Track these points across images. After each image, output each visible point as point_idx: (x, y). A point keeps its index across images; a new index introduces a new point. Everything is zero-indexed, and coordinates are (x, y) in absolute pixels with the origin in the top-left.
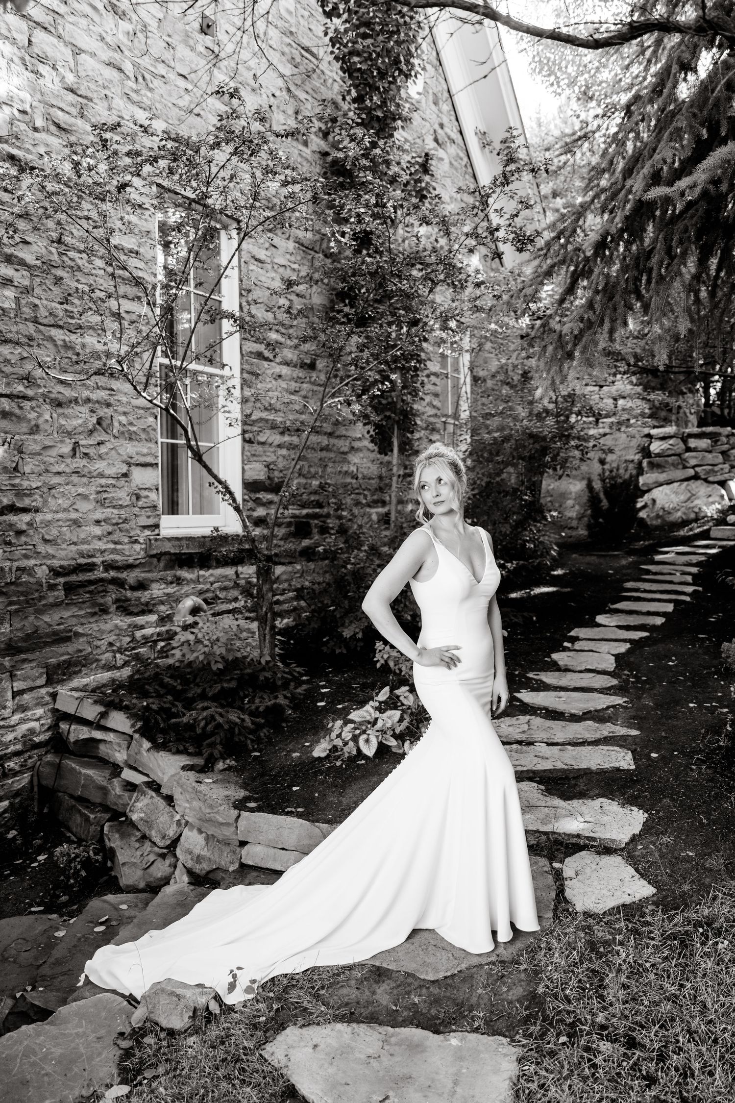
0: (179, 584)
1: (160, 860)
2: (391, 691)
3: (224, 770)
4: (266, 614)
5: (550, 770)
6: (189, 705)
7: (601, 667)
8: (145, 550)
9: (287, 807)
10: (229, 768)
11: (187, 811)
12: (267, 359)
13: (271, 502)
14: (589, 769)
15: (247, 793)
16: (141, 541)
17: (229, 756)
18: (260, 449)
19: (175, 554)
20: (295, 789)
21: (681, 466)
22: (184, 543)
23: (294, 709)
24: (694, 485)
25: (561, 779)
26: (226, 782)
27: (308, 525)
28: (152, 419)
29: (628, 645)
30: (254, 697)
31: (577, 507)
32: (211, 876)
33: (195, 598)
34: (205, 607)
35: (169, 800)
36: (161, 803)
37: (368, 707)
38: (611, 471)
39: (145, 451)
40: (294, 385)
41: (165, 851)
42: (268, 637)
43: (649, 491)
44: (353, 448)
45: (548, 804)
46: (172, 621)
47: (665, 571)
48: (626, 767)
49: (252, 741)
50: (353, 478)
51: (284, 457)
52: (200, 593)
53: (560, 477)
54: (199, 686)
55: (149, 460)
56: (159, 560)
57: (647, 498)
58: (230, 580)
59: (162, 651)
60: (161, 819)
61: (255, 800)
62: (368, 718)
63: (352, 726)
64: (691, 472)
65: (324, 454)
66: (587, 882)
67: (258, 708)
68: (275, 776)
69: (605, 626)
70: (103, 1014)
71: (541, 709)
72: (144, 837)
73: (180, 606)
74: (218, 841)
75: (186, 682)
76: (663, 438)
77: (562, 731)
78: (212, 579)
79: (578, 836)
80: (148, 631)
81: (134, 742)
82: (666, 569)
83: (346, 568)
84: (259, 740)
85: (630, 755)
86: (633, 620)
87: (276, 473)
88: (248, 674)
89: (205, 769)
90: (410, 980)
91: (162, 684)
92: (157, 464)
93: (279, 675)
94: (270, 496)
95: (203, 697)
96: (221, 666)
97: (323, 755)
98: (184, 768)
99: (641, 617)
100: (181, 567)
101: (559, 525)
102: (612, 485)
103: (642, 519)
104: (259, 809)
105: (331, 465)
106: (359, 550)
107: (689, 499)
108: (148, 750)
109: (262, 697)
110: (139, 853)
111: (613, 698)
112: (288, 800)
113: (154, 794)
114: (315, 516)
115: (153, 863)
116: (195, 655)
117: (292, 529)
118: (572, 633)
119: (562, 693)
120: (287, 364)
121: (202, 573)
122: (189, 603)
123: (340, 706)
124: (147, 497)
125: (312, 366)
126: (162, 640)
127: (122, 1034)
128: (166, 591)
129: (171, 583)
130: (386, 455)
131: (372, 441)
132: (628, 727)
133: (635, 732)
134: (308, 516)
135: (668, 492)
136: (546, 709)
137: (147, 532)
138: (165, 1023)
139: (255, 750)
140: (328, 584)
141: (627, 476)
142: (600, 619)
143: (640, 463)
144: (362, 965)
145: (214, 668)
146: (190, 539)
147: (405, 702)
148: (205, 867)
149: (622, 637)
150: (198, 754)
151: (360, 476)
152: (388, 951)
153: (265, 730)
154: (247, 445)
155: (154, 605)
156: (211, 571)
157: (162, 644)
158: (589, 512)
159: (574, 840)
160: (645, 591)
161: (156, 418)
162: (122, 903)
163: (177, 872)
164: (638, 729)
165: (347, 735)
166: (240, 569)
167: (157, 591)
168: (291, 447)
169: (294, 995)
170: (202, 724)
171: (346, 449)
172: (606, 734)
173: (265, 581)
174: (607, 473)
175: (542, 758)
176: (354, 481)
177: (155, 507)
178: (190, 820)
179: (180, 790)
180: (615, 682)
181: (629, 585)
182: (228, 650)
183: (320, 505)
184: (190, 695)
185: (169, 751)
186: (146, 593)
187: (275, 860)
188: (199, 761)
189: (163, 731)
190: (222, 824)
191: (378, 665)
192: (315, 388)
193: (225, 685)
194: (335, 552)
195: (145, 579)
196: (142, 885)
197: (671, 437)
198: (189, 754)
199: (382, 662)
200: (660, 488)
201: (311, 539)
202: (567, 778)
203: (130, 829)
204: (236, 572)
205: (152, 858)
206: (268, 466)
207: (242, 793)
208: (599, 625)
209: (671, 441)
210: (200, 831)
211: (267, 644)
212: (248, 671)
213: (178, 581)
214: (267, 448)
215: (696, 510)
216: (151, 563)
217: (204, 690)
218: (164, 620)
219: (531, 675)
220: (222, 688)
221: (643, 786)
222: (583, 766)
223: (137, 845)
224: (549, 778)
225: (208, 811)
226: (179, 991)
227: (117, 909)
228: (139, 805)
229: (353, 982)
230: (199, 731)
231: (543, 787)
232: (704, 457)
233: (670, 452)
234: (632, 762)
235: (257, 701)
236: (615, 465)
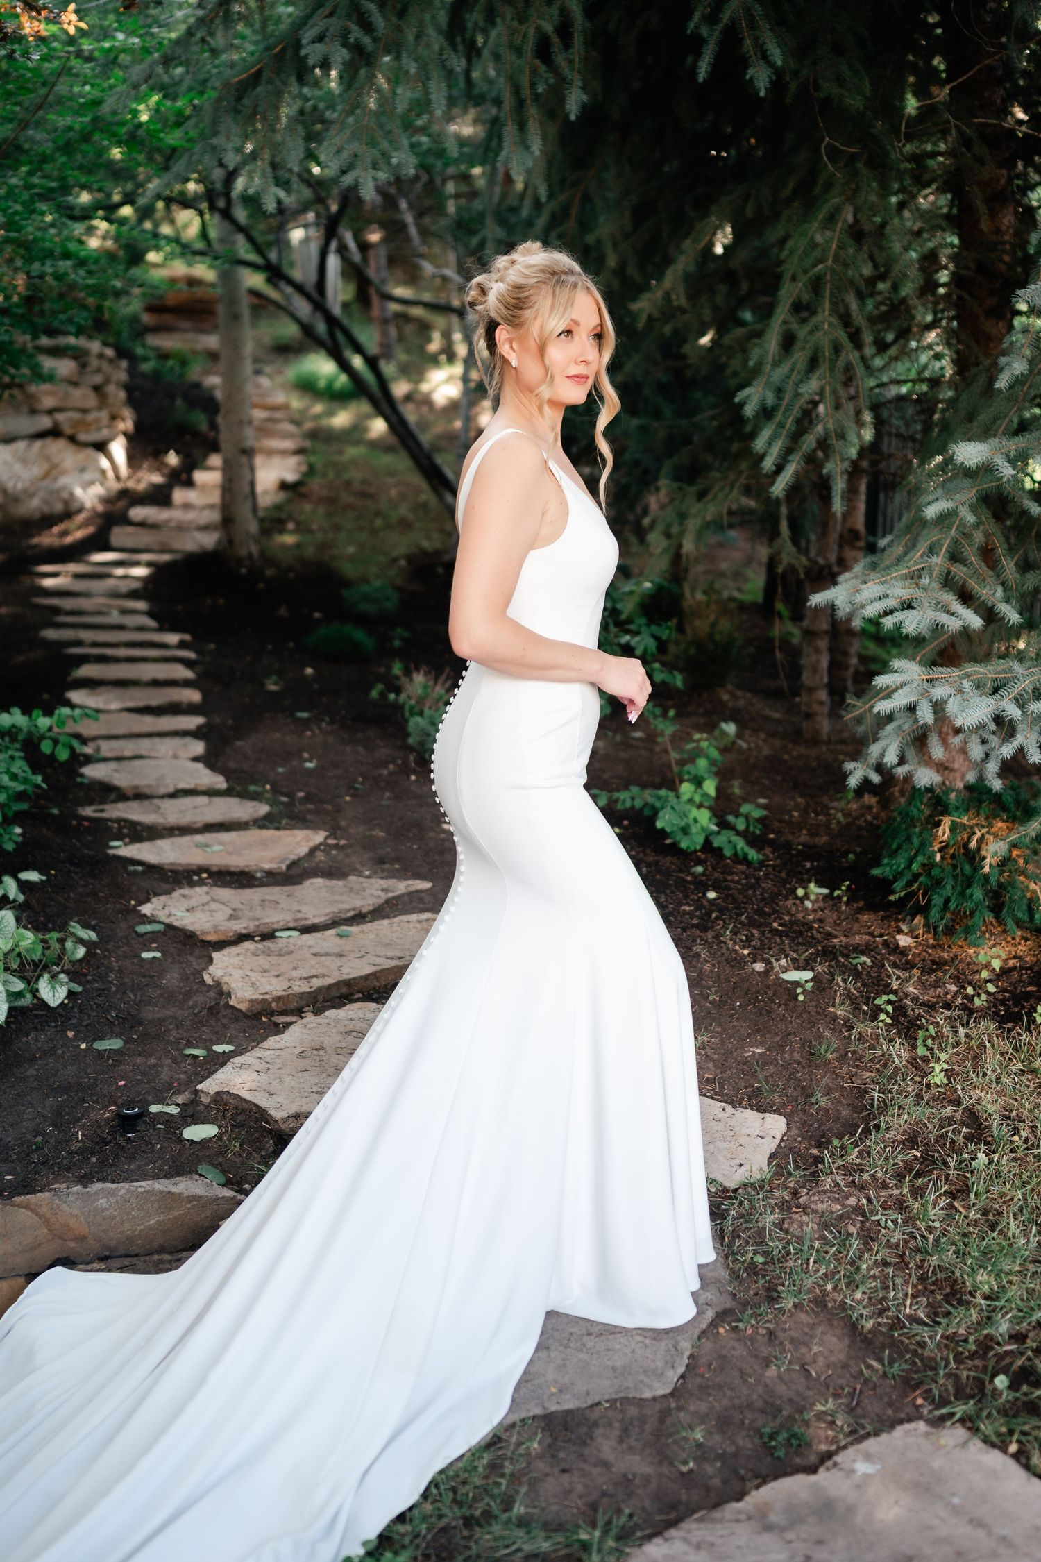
7: (198, 783)
21: (25, 409)
24: (57, 447)
29: (197, 742)
47: (87, 608)
64: (45, 422)
69: (102, 712)
82: (83, 604)
86: (145, 697)
99: (148, 690)
107: (46, 475)
111: (297, 833)
149: (165, 728)
160: (98, 645)
215: (65, 495)
219: (89, 813)
232: (66, 396)
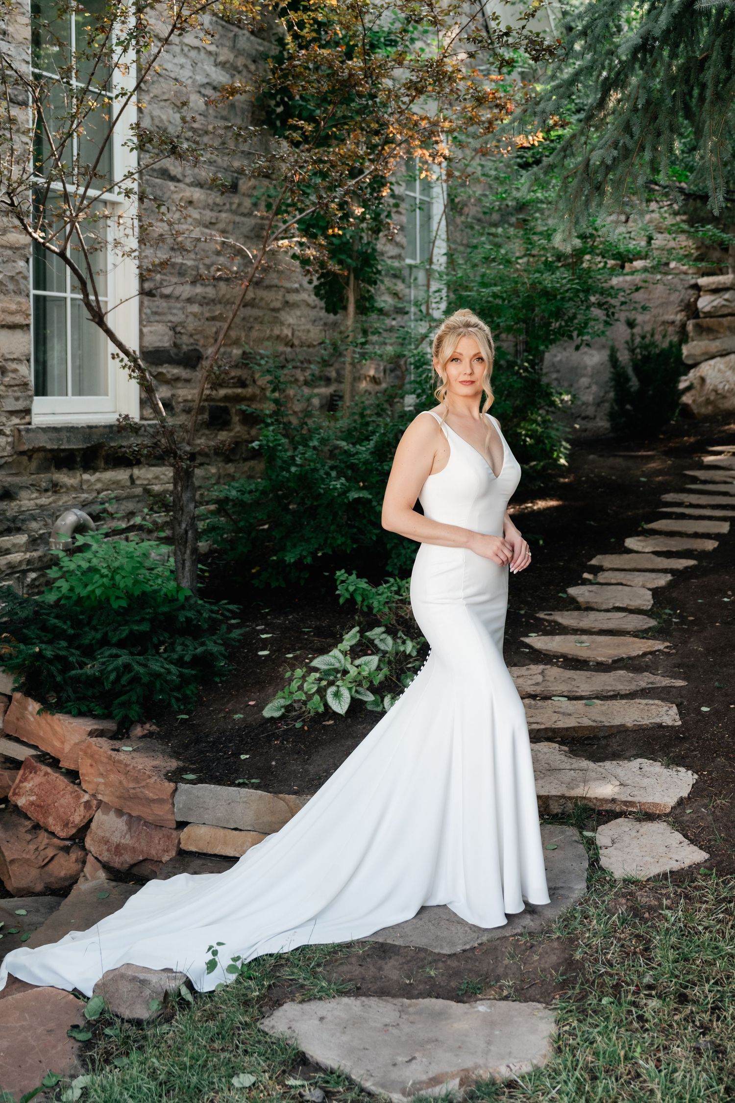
0: (55, 492)
1: (61, 854)
2: (362, 632)
3: (144, 736)
4: (186, 532)
5: (574, 728)
6: (89, 652)
7: (635, 603)
8: (13, 445)
9: (236, 778)
10: (150, 735)
11: (102, 787)
12: (173, 179)
13: (177, 379)
14: (623, 726)
15: (181, 764)
16: (8, 432)
17: (149, 719)
18: (163, 304)
19: (52, 450)
20: (243, 757)
22: (64, 435)
23: (230, 658)
25: (588, 738)
26: (148, 750)
27: (226, 410)
28: (22, 263)
29: (669, 577)
30: (173, 644)
31: (594, 388)
32: (135, 871)
33: (79, 513)
34: (92, 524)
35: (73, 775)
36: (61, 781)
37: (335, 652)
38: (643, 337)
39: (13, 307)
40: (209, 215)
41: (68, 843)
42: (188, 564)
43: (695, 365)
44: (287, 302)
45: (573, 767)
46: (47, 543)
47: (718, 479)
48: (670, 723)
49: (178, 700)
50: (286, 345)
51: (195, 315)
52: (84, 505)
53: (577, 348)
54: (96, 630)
55: (19, 319)
56: (30, 458)
57: (692, 374)
58: (123, 488)
59: (32, 585)
60: (63, 801)
61: (193, 771)
62: (337, 665)
63: (318, 675)
65: (248, 311)
66: (626, 850)
67: (181, 658)
68: (214, 743)
69: (637, 552)
70: (48, 1007)
71: (557, 656)
72: (37, 827)
73: (59, 522)
74: (146, 823)
75: (77, 624)
76: (716, 291)
77: (584, 682)
78: (99, 486)
79: (614, 800)
80: (16, 557)
81: (14, 703)
82: (718, 475)
83: (289, 471)
84: (185, 700)
85: (675, 709)
86: (675, 544)
87: (185, 339)
88: (164, 614)
89: (120, 734)
90: (422, 955)
91: (44, 628)
92: (28, 325)
93: (205, 615)
94: (176, 371)
95: (104, 642)
96: (124, 603)
97: (277, 714)
98: (91, 734)
99: (685, 540)
100: (58, 468)
101: (569, 414)
102: (644, 357)
103: (686, 405)
104: (200, 781)
105: (257, 327)
106: (306, 445)
108: (39, 713)
109: (183, 644)
110: (32, 847)
111: (651, 642)
112: (237, 771)
113: (49, 770)
114: (238, 399)
115: (52, 858)
116: (90, 588)
117: (206, 416)
118: (594, 562)
119: (584, 638)
120: (200, 185)
121: (86, 476)
122: (71, 518)
123: (290, 656)
124: (15, 371)
125: (234, 188)
126: (33, 570)
127: (74, 1027)
128: (38, 501)
129: (46, 490)
130: (335, 313)
131: (317, 295)
132: (671, 677)
133: (680, 683)
134: (226, 398)
135: (722, 367)
136: (564, 656)
137: (15, 420)
138: (127, 1014)
139: (182, 713)
140: (264, 493)
141: (665, 345)
142: (631, 543)
143: (684, 326)
144: (362, 943)
145: (115, 605)
146: (72, 430)
147: (382, 646)
148: (128, 859)
149: (661, 567)
150: (108, 716)
151: (296, 342)
152: (392, 927)
153: (191, 687)
154: (146, 299)
155: (23, 521)
156: (98, 475)
157: (33, 575)
158: (612, 395)
159: (608, 807)
160: (692, 506)
161: (27, 261)
162: (18, 908)
163: (88, 869)
164: (684, 679)
165: (311, 686)
166: (136, 472)
167: (28, 501)
168: (205, 301)
169: (285, 973)
170: (113, 676)
171: (278, 305)
172: (643, 684)
173: (185, 488)
174: (638, 340)
175: (564, 714)
176: (289, 349)
177: (26, 384)
178: (105, 799)
179: (89, 761)
180: (652, 623)
181: (669, 497)
182: (136, 582)
183: (243, 384)
184: (87, 642)
185: (69, 712)
186: (13, 504)
187: (225, 843)
188: (110, 725)
189: (58, 688)
190: (153, 801)
191: (341, 601)
192: (238, 219)
193: (136, 628)
194: (274, 450)
195: (11, 485)
196: (39, 887)
197: (726, 289)
198: (95, 717)
199: (347, 596)
200: (712, 362)
201: (230, 430)
202: (596, 737)
203: (15, 818)
204: (131, 477)
205: (50, 852)
206: (173, 329)
207: (173, 764)
208: (629, 551)
209: (727, 296)
210: (120, 813)
211: (187, 574)
212: (165, 609)
213: (55, 488)
214: (172, 303)
216: (20, 463)
217: (106, 634)
218: (34, 542)
219: (541, 615)
220: (132, 632)
221: (692, 744)
222: (617, 722)
223: (29, 837)
224: (573, 739)
225: (132, 785)
226: (142, 976)
227: (12, 915)
228: (28, 785)
229: (353, 960)
230: (108, 686)
231: (566, 748)
233: (726, 311)
234: (678, 717)
235: (179, 648)
236: (648, 328)
